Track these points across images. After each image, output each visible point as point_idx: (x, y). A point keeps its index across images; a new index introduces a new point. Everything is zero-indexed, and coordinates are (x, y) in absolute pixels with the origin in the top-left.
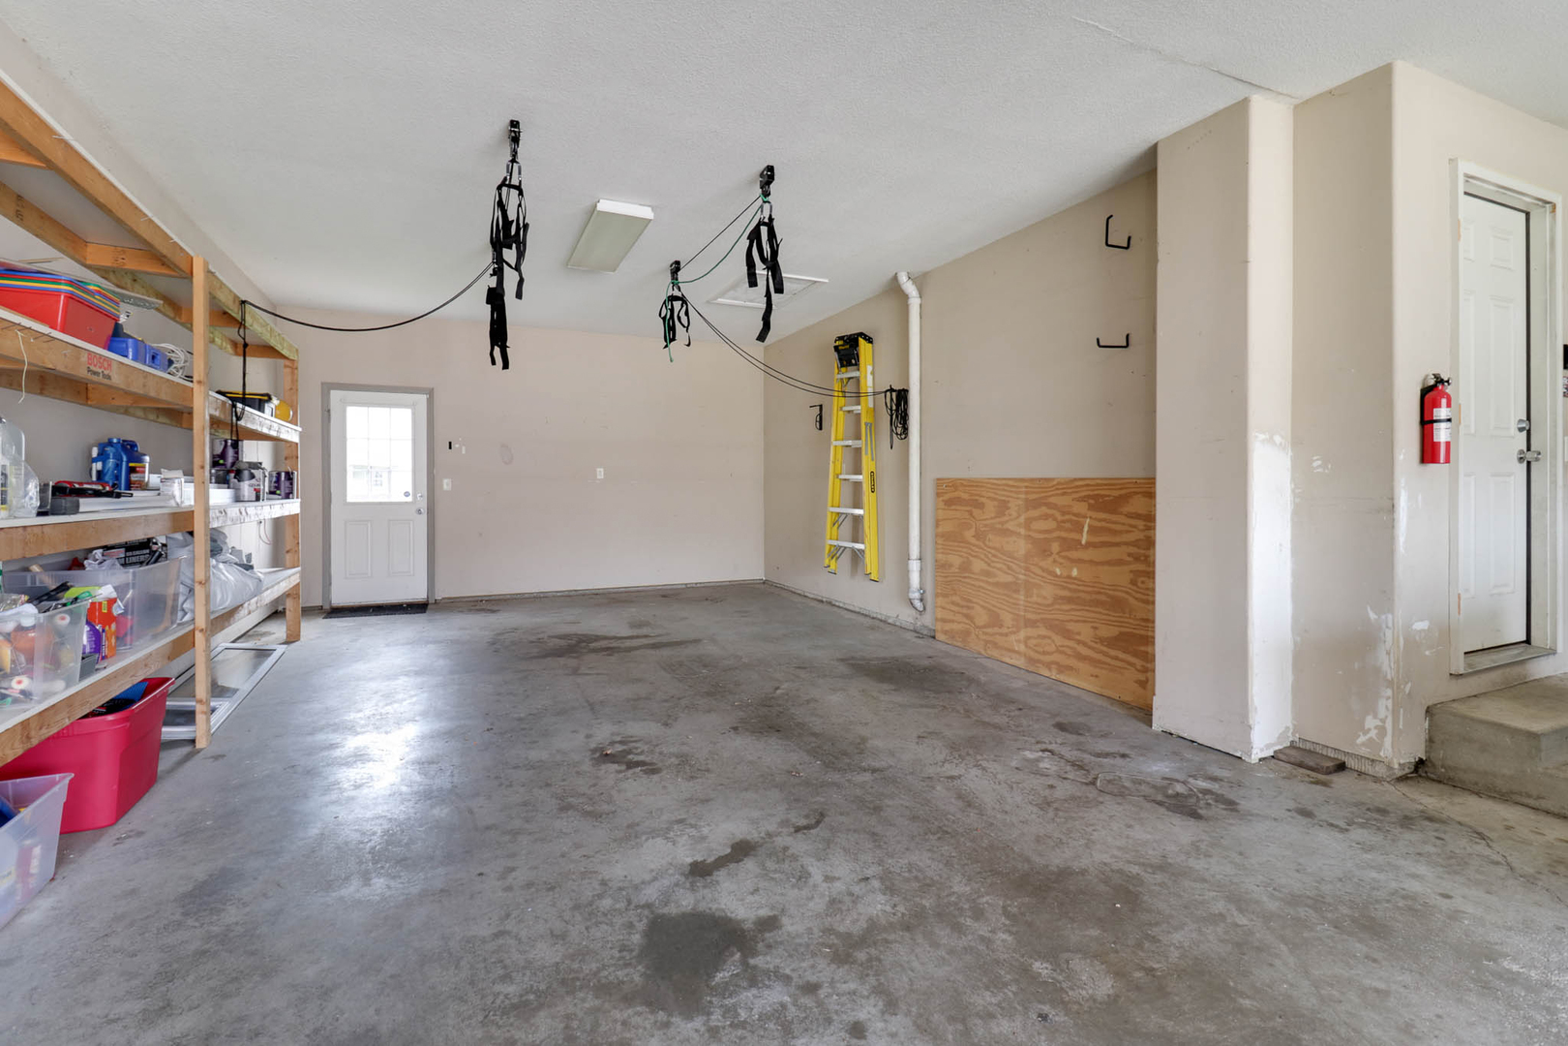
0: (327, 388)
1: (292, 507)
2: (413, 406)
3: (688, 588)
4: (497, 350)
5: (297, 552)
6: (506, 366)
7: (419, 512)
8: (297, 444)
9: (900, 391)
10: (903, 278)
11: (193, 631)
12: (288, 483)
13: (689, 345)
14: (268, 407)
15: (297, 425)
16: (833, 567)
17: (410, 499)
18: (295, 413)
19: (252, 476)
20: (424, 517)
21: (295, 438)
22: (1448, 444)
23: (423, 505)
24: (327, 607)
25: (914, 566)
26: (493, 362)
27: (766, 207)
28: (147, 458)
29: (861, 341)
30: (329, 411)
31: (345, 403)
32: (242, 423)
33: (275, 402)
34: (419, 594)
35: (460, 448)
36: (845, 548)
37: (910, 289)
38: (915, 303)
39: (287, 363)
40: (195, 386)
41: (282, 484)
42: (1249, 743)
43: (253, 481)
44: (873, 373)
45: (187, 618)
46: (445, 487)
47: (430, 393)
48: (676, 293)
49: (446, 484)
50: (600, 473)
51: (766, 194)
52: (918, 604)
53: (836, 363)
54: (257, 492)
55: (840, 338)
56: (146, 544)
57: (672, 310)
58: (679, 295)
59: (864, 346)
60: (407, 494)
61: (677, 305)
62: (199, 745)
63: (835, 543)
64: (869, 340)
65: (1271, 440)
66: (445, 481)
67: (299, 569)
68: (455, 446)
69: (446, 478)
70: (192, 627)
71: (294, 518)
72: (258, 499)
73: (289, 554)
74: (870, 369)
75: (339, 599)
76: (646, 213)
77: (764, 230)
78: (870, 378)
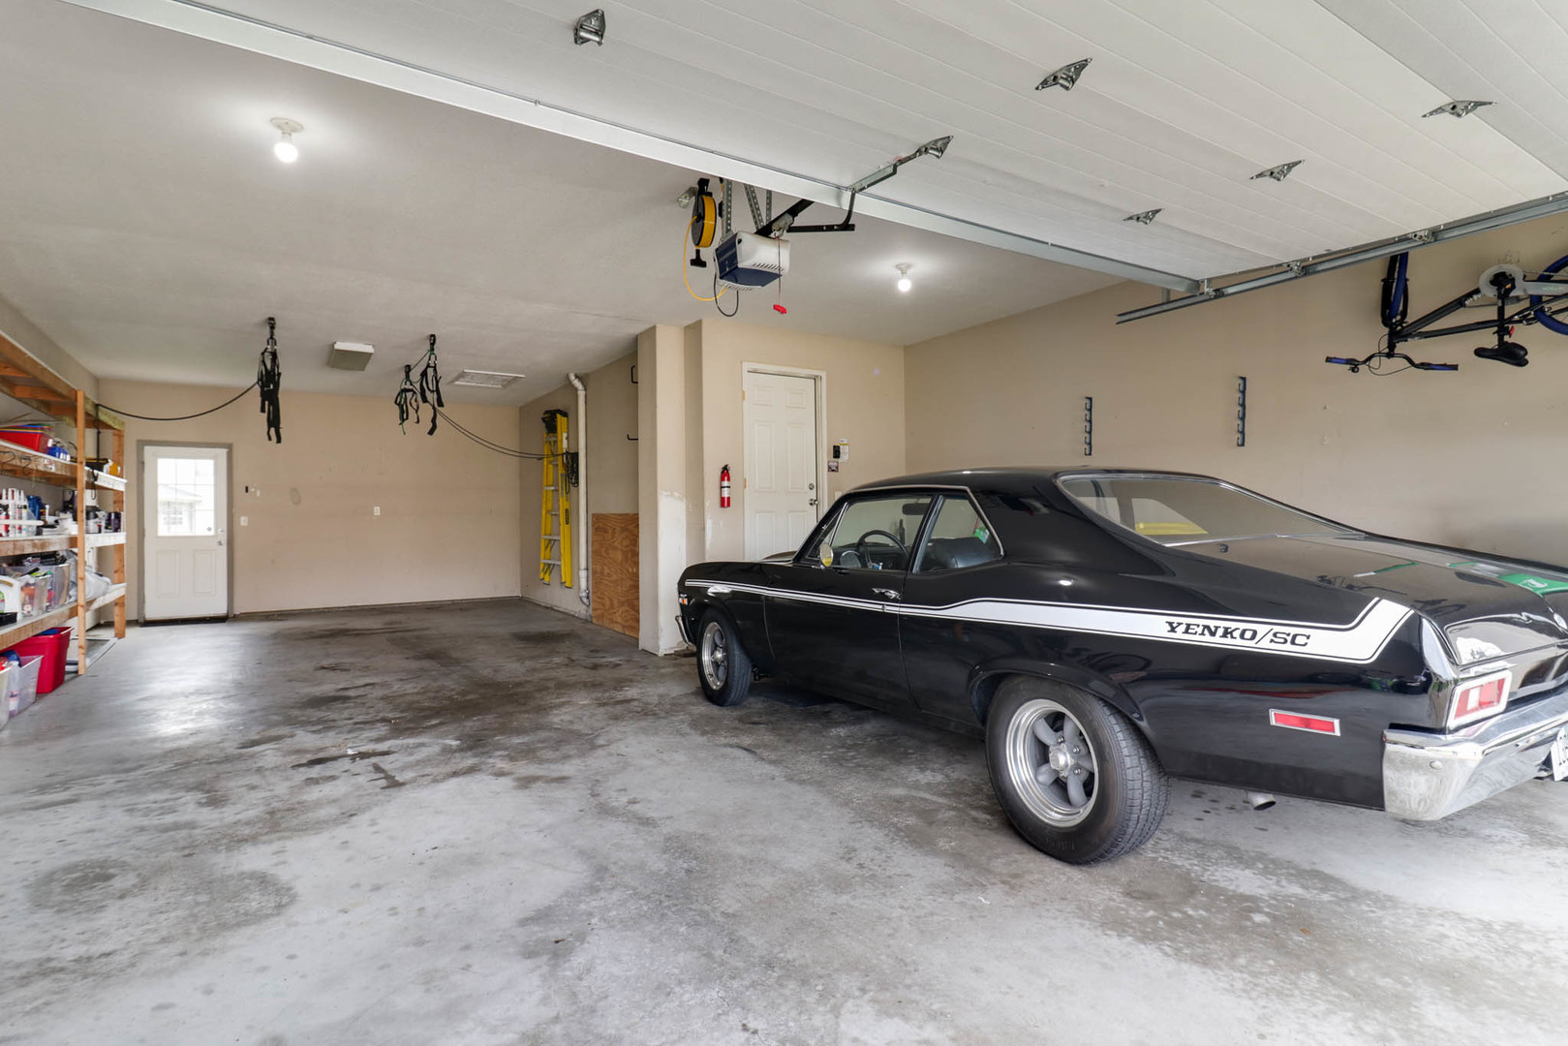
0: (142, 444)
1: (119, 538)
2: (215, 458)
3: (454, 603)
4: (273, 430)
5: (123, 572)
6: (279, 440)
7: (220, 543)
8: (122, 492)
9: (573, 454)
10: (572, 377)
11: (77, 606)
12: (117, 521)
13: (418, 422)
14: (106, 467)
15: (122, 477)
16: (547, 579)
17: (212, 533)
18: (122, 470)
19: (96, 516)
20: (224, 548)
21: (121, 488)
22: (729, 498)
23: (224, 538)
24: (141, 620)
25: (583, 574)
26: (270, 439)
27: (433, 357)
28: (47, 507)
29: (558, 416)
30: (143, 463)
31: (157, 456)
32: (96, 483)
33: (111, 463)
34: (221, 609)
35: (255, 492)
36: (554, 565)
37: (577, 383)
38: (581, 394)
39: (116, 432)
40: (78, 465)
41: (114, 523)
42: (658, 647)
43: (97, 520)
44: (567, 438)
45: (72, 599)
46: (242, 523)
47: (230, 447)
48: (408, 386)
49: (243, 521)
50: (377, 511)
51: (432, 349)
52: (585, 600)
53: (545, 431)
54: (100, 527)
55: (546, 412)
56: (54, 554)
57: (406, 399)
58: (411, 387)
59: (560, 420)
60: (209, 529)
61: (409, 395)
62: (80, 673)
63: (546, 561)
64: (565, 415)
65: (672, 495)
66: (243, 519)
67: (124, 584)
68: (251, 490)
69: (244, 515)
70: (75, 604)
71: (119, 548)
72: (100, 532)
73: (117, 574)
74: (565, 435)
75: (150, 615)
76: (369, 349)
77: (430, 371)
78: (565, 442)
